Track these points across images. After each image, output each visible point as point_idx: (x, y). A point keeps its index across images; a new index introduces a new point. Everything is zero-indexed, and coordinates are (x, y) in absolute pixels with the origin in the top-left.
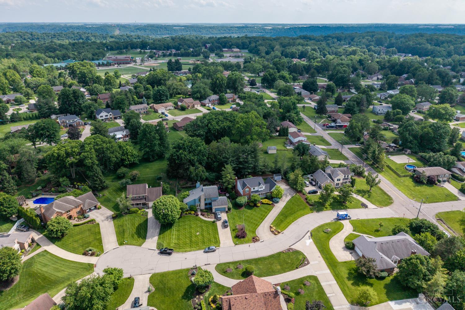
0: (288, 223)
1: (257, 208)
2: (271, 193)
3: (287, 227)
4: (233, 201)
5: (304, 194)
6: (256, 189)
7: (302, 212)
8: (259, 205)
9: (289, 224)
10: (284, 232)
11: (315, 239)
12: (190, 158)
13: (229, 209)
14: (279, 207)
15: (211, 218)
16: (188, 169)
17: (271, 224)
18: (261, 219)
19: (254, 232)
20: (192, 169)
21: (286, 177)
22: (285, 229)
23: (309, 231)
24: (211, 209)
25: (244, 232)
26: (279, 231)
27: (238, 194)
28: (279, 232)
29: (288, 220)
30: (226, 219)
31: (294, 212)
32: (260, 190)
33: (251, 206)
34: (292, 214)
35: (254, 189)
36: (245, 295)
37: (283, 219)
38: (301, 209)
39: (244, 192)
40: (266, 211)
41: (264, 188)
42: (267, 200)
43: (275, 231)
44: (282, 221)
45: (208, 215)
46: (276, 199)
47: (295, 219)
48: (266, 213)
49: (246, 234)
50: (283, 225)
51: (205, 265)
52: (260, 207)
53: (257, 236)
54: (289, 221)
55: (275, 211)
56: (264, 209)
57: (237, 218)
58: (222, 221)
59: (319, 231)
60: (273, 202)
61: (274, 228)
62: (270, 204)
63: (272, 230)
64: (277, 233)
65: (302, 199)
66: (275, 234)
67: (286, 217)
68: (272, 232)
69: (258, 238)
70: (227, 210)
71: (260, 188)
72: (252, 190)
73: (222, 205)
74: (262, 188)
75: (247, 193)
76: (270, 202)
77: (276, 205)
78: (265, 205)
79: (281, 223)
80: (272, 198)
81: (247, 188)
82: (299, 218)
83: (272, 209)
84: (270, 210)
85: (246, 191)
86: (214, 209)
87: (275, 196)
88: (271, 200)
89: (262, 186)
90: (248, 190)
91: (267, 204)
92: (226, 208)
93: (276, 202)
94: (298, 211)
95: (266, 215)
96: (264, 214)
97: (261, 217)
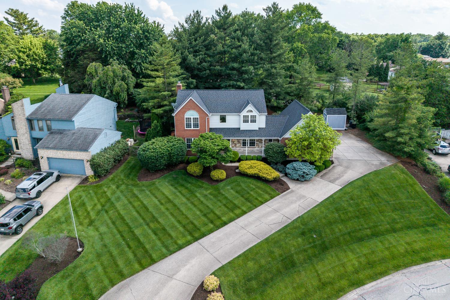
1: (206, 184)
2: (285, 142)
6: (232, 122)
31: (375, 235)
32: (244, 127)
33: (191, 175)
34: (360, 240)
35: (223, 119)
37: (298, 258)
38: (411, 227)
39: (178, 122)
40: (239, 201)
41: (261, 120)
46: (297, 165)
48: (233, 208)
52: (221, 184)
55: (276, 211)
56: (231, 193)
62: (266, 181)
67: (324, 248)
70: (88, 170)
71: (246, 121)
72: (215, 122)
73: (70, 148)
74: (254, 121)
75: (192, 128)
76: (271, 173)
77: (294, 189)
78: (249, 180)
79: (279, 272)
80: (286, 163)
81: (189, 109)
82: (397, 268)
83: (267, 201)
84: (254, 203)
85: (186, 118)
86: (44, 158)
87: (297, 154)
88: (280, 167)
89: (255, 113)
90: (198, 118)
91: (257, 178)
92: (85, 162)
93: (296, 176)
94: (394, 231)
95: (224, 218)
96: (220, 211)
97: (200, 221)
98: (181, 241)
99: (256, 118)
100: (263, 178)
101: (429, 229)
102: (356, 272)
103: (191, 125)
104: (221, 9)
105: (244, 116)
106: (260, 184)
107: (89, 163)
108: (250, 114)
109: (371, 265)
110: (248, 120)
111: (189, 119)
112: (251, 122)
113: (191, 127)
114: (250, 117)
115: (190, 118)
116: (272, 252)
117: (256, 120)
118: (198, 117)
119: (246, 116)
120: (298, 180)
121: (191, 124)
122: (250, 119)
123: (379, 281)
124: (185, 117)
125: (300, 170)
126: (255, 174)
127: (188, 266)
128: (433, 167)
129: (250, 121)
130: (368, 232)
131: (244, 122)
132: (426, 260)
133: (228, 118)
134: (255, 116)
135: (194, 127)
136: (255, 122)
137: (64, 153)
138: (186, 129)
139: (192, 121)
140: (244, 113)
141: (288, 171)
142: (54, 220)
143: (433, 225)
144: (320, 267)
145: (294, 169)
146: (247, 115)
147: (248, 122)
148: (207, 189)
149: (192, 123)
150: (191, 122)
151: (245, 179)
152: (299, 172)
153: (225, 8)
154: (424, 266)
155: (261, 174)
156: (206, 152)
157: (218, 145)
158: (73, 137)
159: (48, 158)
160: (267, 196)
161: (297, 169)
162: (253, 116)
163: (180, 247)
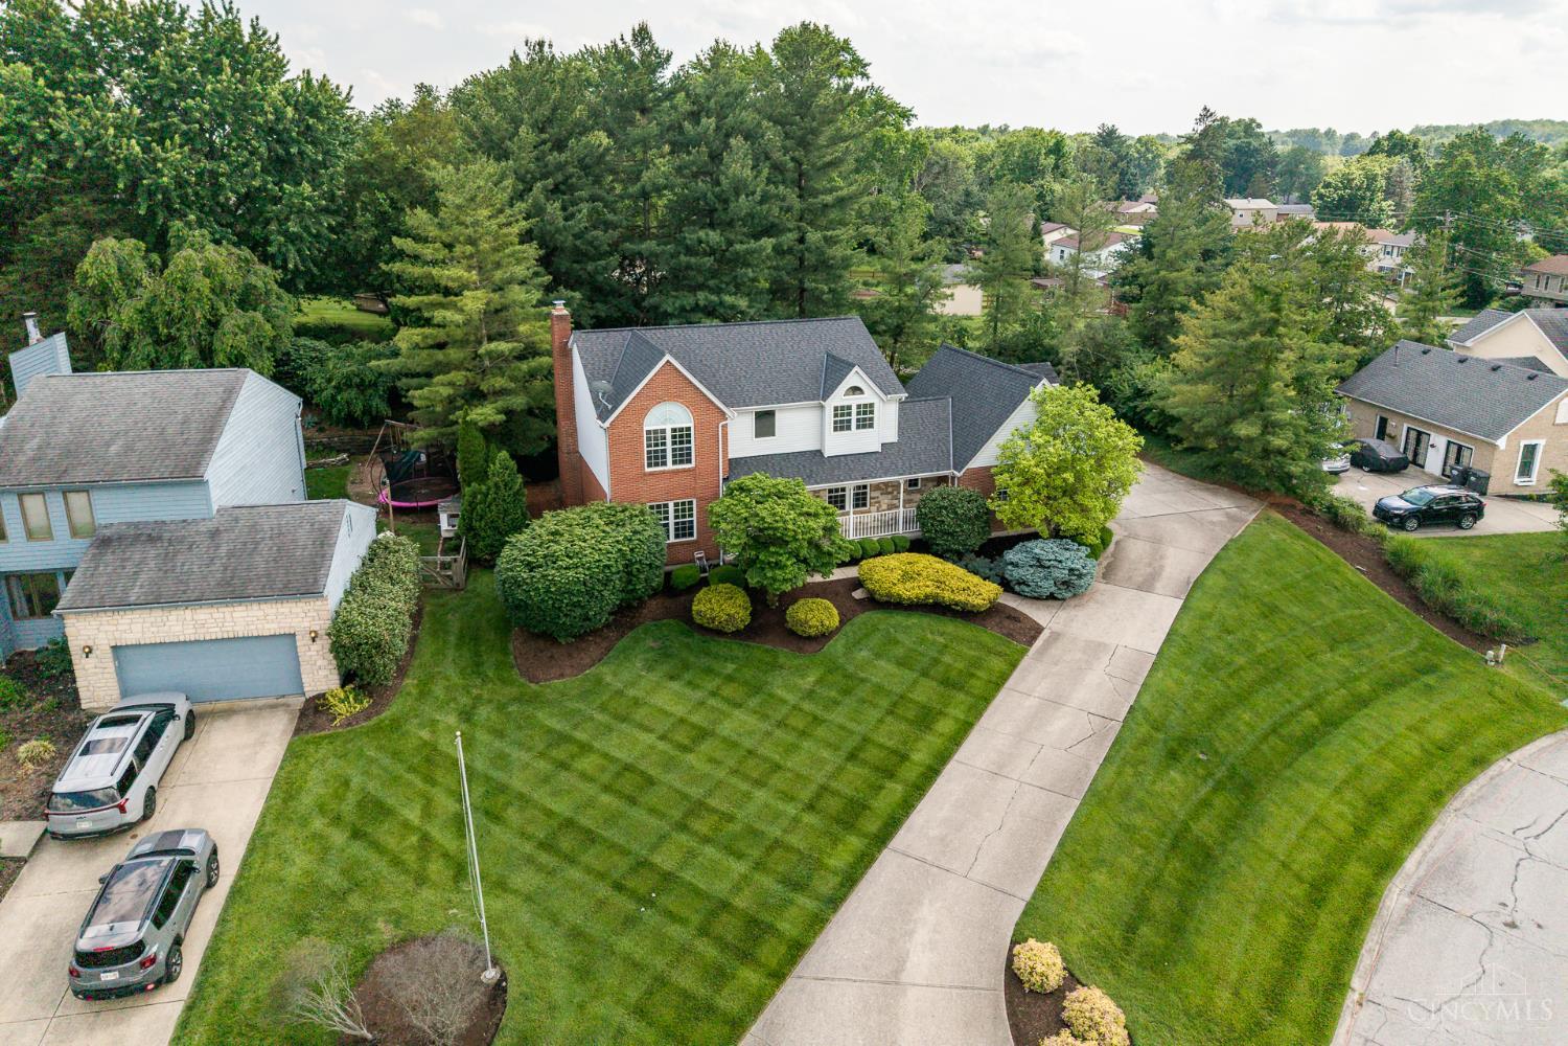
0: (1318, 893)
1: (785, 656)
3: (1334, 987)
5: (1340, 525)
6: (795, 431)
8: (818, 614)
13: (357, 666)
14: (1095, 649)
18: (850, 815)
32: (838, 444)
33: (711, 633)
34: (1307, 743)
35: (765, 423)
37: (1206, 827)
38: (1392, 684)
40: (926, 691)
41: (886, 426)
42: (925, 562)
46: (1044, 549)
48: (925, 719)
52: (836, 646)
54: (1308, 859)
55: (1054, 702)
56: (884, 672)
60: (1007, 586)
62: (966, 614)
67: (1245, 786)
70: (316, 672)
71: (842, 426)
72: (741, 438)
73: (233, 592)
74: (866, 423)
75: (670, 466)
76: (975, 589)
77: (1056, 627)
78: (914, 620)
81: (659, 400)
83: (1004, 678)
84: (973, 691)
85: (649, 432)
86: (96, 652)
87: (1037, 516)
88: (982, 562)
89: (870, 395)
90: (689, 429)
91: (936, 608)
92: (302, 642)
93: (1048, 587)
94: (1363, 702)
95: (920, 756)
96: (889, 734)
97: (852, 781)
98: (839, 859)
99: (872, 412)
100: (956, 604)
101: (1430, 679)
102: (1360, 831)
103: (664, 457)
104: (628, 38)
105: (836, 409)
106: (951, 627)
107: (325, 643)
108: (855, 401)
110: (849, 421)
111: (657, 437)
112: (858, 427)
113: (664, 464)
114: (854, 410)
115: (664, 431)
116: (1128, 829)
117: (871, 419)
118: (691, 425)
119: (842, 408)
120: (1052, 597)
121: (664, 451)
122: (854, 417)
123: (1424, 844)
124: (646, 428)
125: (1056, 563)
126: (927, 597)
127: (922, 935)
128: (1355, 513)
129: (854, 424)
130: (1311, 717)
131: (835, 429)
132: (1480, 762)
133: (781, 419)
134: (872, 405)
135: (674, 463)
136: (871, 426)
137: (202, 617)
138: (648, 470)
139: (669, 441)
140: (839, 398)
141: (1013, 574)
142: (300, 892)
143: (1431, 669)
145: (1040, 563)
146: (846, 403)
147: (849, 428)
148: (801, 672)
149: (669, 447)
150: (664, 444)
151: (899, 618)
152: (1057, 574)
153: (642, 34)
154: (1483, 779)
155: (947, 596)
156: (782, 542)
157: (816, 515)
158: (223, 550)
159: (115, 648)
160: (997, 664)
161: (1048, 564)
162: (865, 406)
163: (850, 880)
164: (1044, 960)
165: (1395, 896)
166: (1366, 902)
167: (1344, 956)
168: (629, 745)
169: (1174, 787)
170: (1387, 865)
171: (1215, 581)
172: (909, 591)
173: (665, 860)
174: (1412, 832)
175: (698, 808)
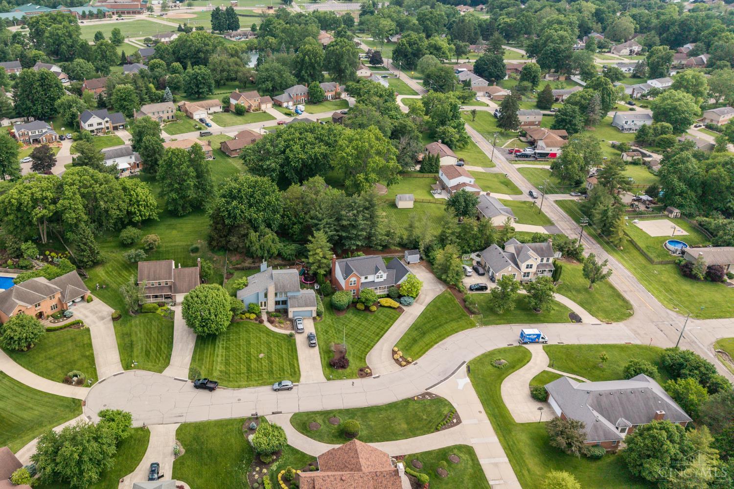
0: (427, 345)
1: (369, 314)
2: (399, 287)
3: (424, 353)
4: (327, 299)
5: (460, 291)
6: (371, 278)
7: (454, 325)
8: (374, 308)
9: (429, 346)
10: (419, 361)
11: (475, 378)
12: (250, 215)
13: (319, 314)
14: (411, 313)
15: (286, 329)
16: (246, 235)
17: (396, 346)
18: (378, 334)
19: (362, 359)
20: (253, 235)
21: (427, 256)
22: (420, 356)
23: (464, 362)
24: (286, 312)
25: (343, 358)
26: (409, 359)
27: (336, 287)
28: (408, 363)
29: (427, 339)
30: (313, 331)
31: (440, 325)
32: (377, 280)
33: (359, 310)
34: (436, 328)
35: (366, 278)
36: (341, 473)
37: (417, 338)
38: (452, 320)
39: (347, 283)
40: (387, 320)
41: (385, 276)
42: (389, 300)
43: (401, 360)
44: (415, 341)
45: (280, 323)
46: (406, 299)
47: (441, 337)
48: (387, 323)
49: (347, 361)
50: (416, 348)
51: (273, 413)
52: (376, 313)
53: (368, 367)
54: (428, 342)
55: (404, 322)
56: (382, 317)
57: (332, 332)
58: (305, 335)
59: (483, 363)
60: (401, 303)
61: (400, 353)
63: (396, 356)
64: (404, 363)
65: (457, 301)
66: (401, 365)
67: (424, 334)
68: (397, 361)
69: (369, 371)
70: (314, 315)
71: (378, 278)
72: (363, 280)
73: (307, 306)
76: (396, 304)
77: (406, 310)
78: (386, 309)
79: (413, 344)
80: (400, 296)
81: (352, 277)
82: (448, 336)
83: (398, 318)
84: (393, 320)
86: (291, 312)
87: (406, 294)
88: (398, 299)
89: (382, 273)
90: (356, 280)
91: (390, 307)
92: (312, 311)
93: (406, 304)
94: (447, 323)
95: (386, 328)
96: (382, 326)
97: (378, 331)
98: (377, 339)
100: (393, 307)
101: (459, 320)
106: (392, 310)
107: (315, 311)
108: (380, 274)
109: (440, 336)
111: (351, 282)
113: (352, 285)
115: (353, 281)
116: (408, 338)
119: (378, 275)
120: (406, 306)
122: (380, 277)
126: (389, 305)
130: (438, 325)
133: (369, 277)
134: (382, 275)
135: (354, 285)
136: (382, 278)
137: (303, 308)
138: (350, 286)
144: (425, 340)
145: (405, 301)
148: (371, 316)
149: (353, 283)
152: (407, 302)
154: (456, 334)
155: (392, 305)
159: (293, 311)
160: (397, 316)
163: (378, 341)
164: (396, 349)
165: (436, 346)
166: (432, 346)
167: (427, 350)
168: (352, 325)
169: (415, 333)
170: (436, 343)
171: (432, 303)
172: (386, 305)
173: (358, 338)
174: (441, 340)
175: (361, 333)
